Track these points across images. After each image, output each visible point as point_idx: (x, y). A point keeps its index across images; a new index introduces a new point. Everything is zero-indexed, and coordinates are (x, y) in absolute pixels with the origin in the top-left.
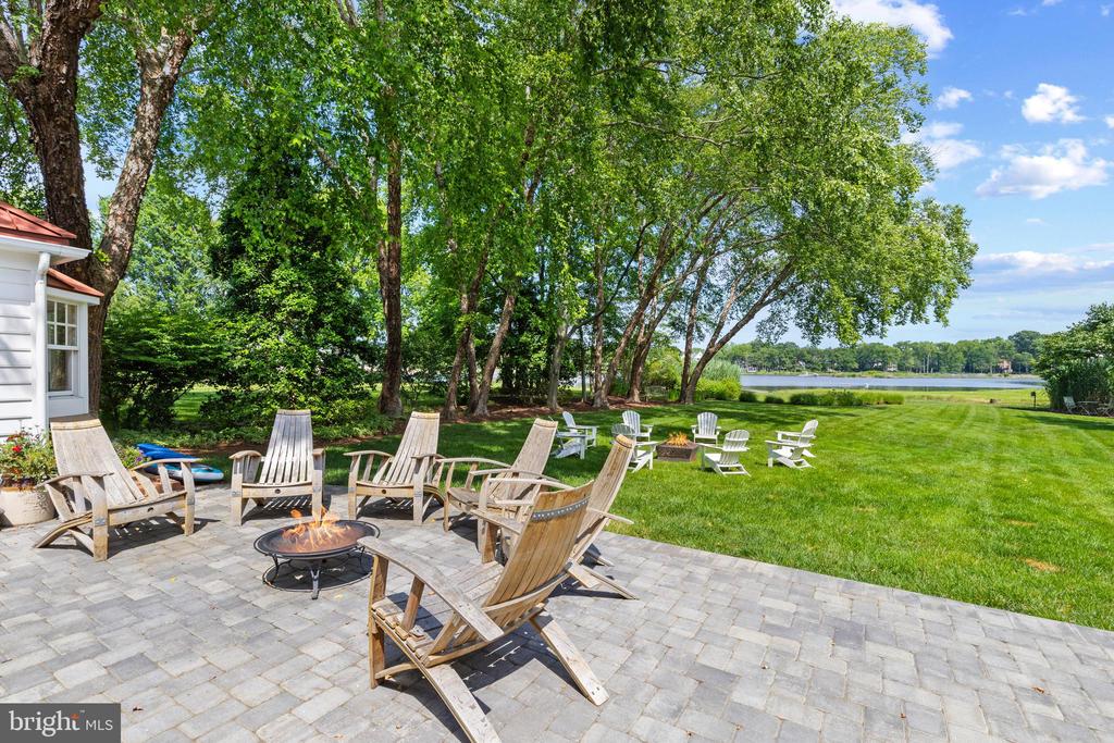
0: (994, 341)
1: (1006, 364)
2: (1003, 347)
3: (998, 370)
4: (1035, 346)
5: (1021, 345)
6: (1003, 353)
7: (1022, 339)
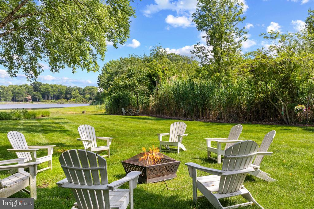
0: (25, 86)
1: (29, 97)
2: (28, 89)
3: (27, 100)
4: (40, 89)
5: (35, 88)
6: (28, 92)
7: (36, 85)
